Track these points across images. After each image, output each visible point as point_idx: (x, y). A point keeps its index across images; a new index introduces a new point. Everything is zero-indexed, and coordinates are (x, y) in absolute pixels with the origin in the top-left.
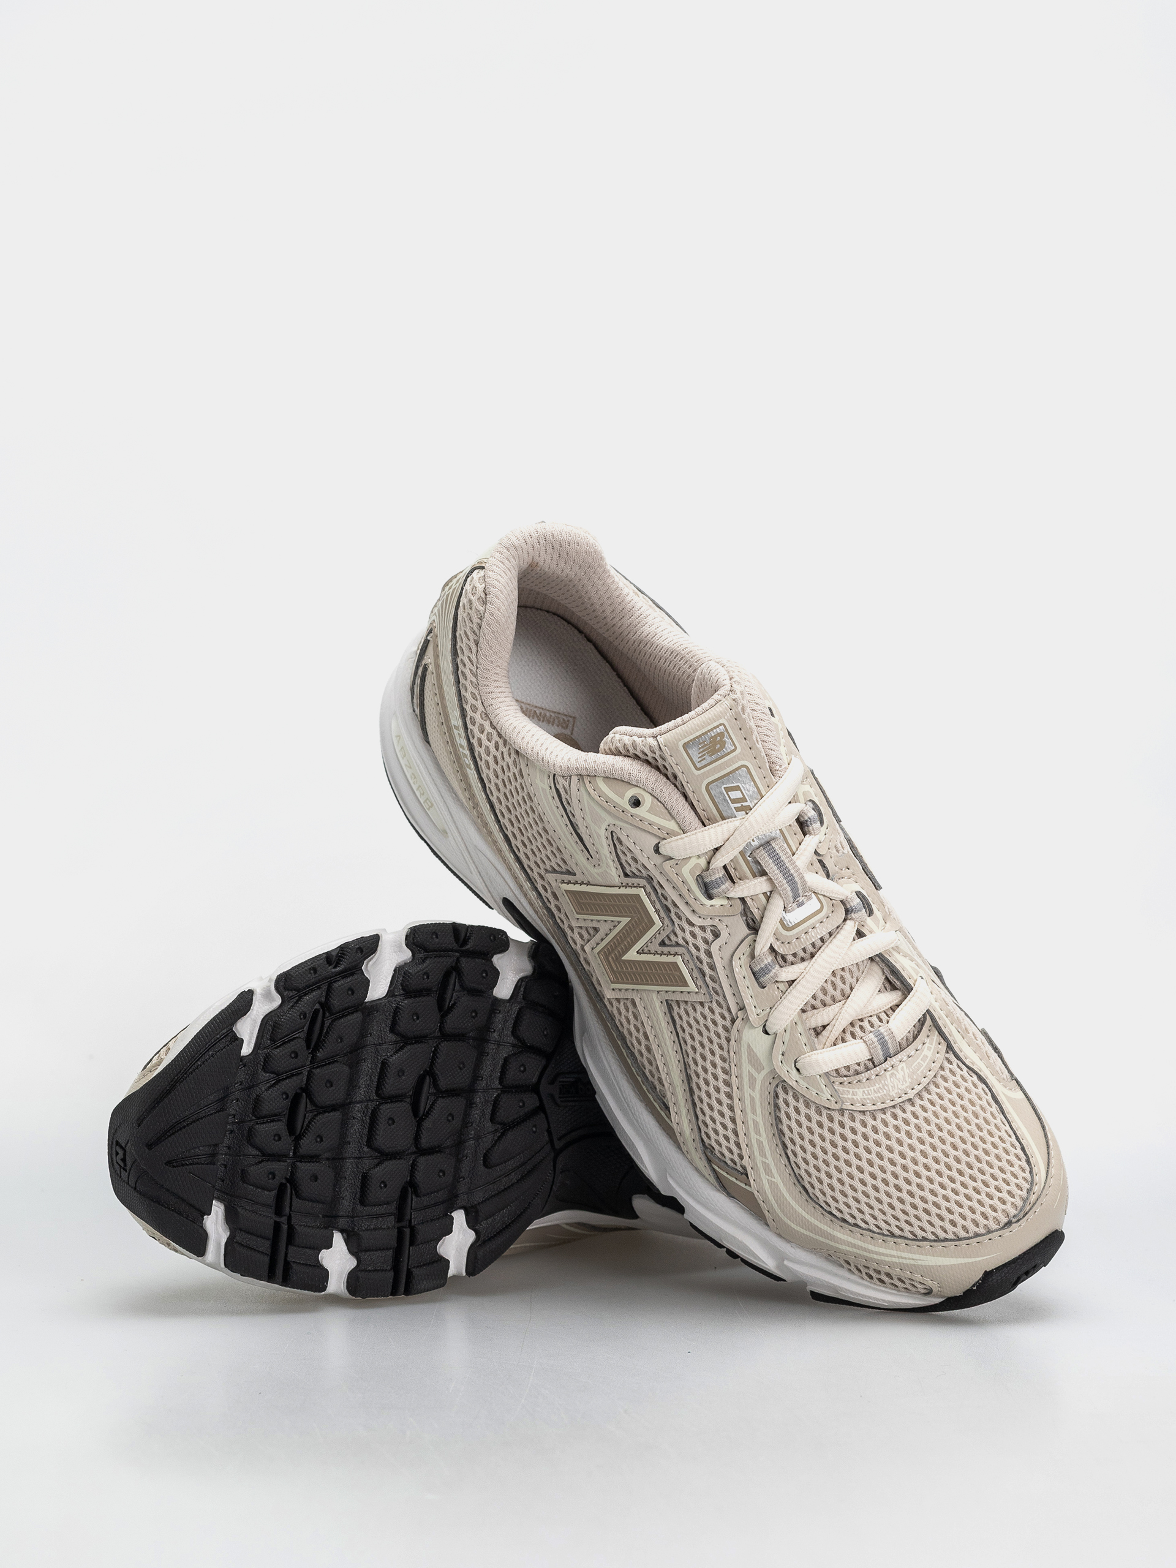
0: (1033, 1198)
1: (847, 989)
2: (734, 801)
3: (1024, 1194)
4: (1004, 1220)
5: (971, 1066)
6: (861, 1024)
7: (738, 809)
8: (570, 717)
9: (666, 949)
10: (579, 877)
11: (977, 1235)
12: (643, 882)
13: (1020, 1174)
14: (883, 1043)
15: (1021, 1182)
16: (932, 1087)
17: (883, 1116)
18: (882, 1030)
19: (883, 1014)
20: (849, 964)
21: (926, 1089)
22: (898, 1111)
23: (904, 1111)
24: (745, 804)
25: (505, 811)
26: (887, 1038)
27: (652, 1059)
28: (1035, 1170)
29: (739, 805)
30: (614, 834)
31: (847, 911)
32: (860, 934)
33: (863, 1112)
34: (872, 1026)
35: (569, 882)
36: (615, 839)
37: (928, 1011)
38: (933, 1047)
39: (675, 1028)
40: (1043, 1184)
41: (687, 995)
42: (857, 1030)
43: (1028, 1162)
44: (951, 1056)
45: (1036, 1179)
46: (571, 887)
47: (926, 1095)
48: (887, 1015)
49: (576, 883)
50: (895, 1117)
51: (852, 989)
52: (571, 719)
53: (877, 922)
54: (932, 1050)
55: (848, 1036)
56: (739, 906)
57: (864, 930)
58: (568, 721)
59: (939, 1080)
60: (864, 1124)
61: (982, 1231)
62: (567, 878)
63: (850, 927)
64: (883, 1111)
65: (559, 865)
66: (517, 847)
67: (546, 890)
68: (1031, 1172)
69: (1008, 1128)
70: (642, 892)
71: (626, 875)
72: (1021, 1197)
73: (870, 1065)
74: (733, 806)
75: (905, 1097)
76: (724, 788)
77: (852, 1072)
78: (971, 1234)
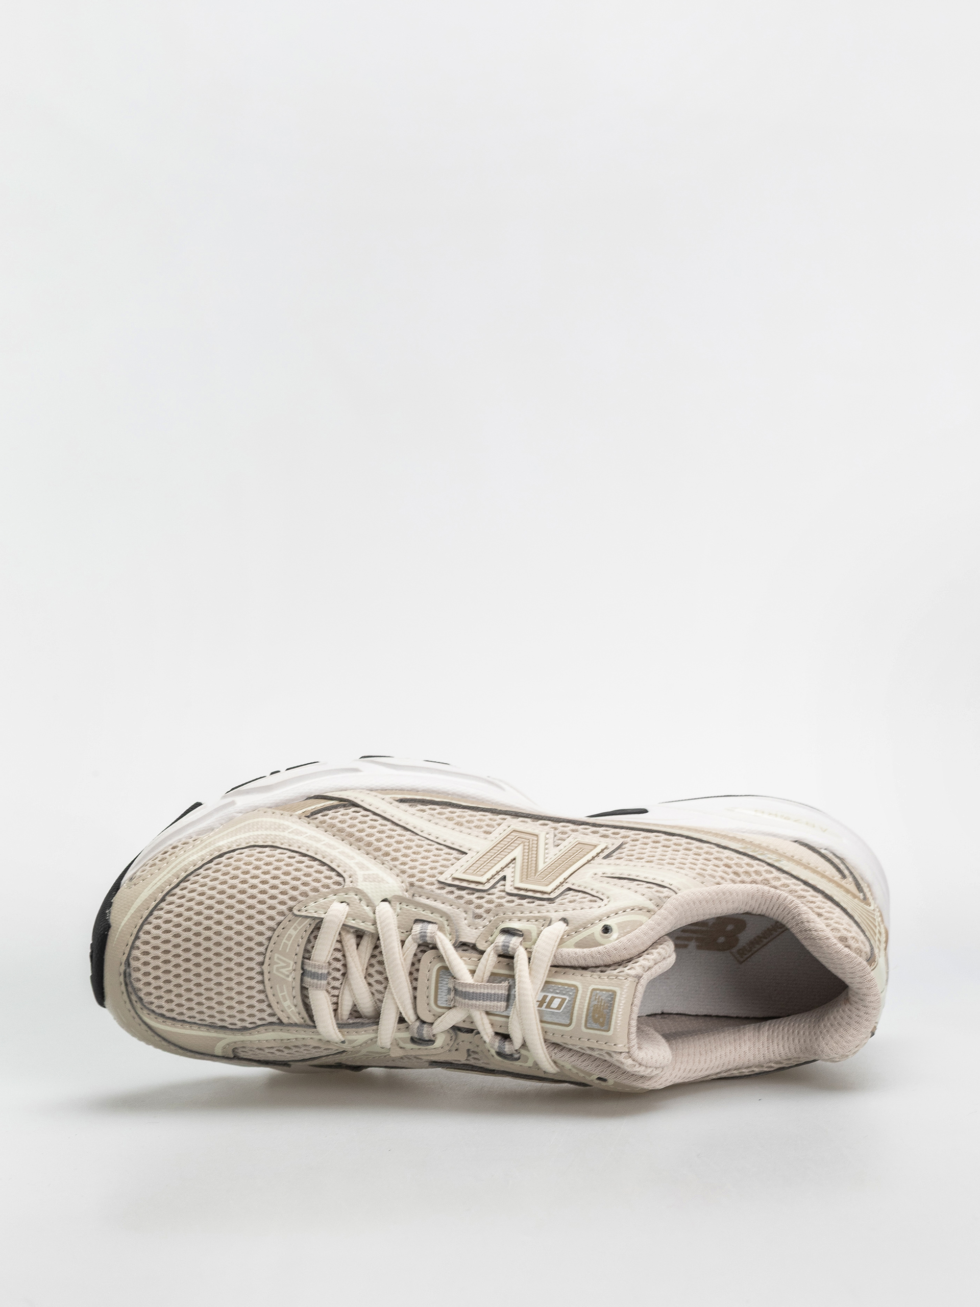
0: (134, 998)
1: (371, 981)
2: (553, 998)
3: (142, 995)
4: (134, 964)
5: (258, 1029)
6: (341, 972)
7: (545, 997)
8: (744, 961)
9: (498, 877)
10: (599, 860)
11: (137, 938)
12: (552, 896)
13: (157, 1002)
14: (315, 976)
15: (152, 999)
16: (260, 987)
17: (266, 937)
18: (324, 982)
19: (337, 994)
20: (385, 995)
21: (262, 982)
22: (262, 949)
23: (259, 954)
24: (545, 1005)
25: (690, 846)
26: (315, 981)
27: (442, 817)
28: (153, 1016)
29: (547, 1000)
30: (601, 901)
31: (423, 1022)
32: (402, 1020)
33: (279, 924)
34: (334, 979)
35: (602, 851)
36: (598, 899)
37: (315, 1027)
38: (289, 1011)
39: (445, 845)
40: (139, 1013)
41: (457, 868)
42: (339, 965)
43: (163, 1016)
44: (274, 1019)
45: (145, 1011)
46: (598, 850)
47: (259, 978)
48: (334, 996)
49: (598, 854)
50: (260, 944)
51: (370, 984)
52: (742, 960)
53: (403, 1039)
54: (286, 1008)
55: (339, 955)
56: (480, 947)
57: (403, 1026)
58: (742, 957)
59: (262, 996)
60: (271, 918)
61: (138, 943)
62: (606, 852)
63: (410, 1016)
64: (269, 939)
65: (621, 853)
66: (658, 836)
67: (614, 833)
68: (153, 1011)
69: (196, 1020)
70: (548, 889)
71: (569, 889)
72: (140, 990)
73: (307, 955)
74: (550, 995)
75: (267, 962)
76: (566, 999)
77: (312, 938)
78: (141, 934)
